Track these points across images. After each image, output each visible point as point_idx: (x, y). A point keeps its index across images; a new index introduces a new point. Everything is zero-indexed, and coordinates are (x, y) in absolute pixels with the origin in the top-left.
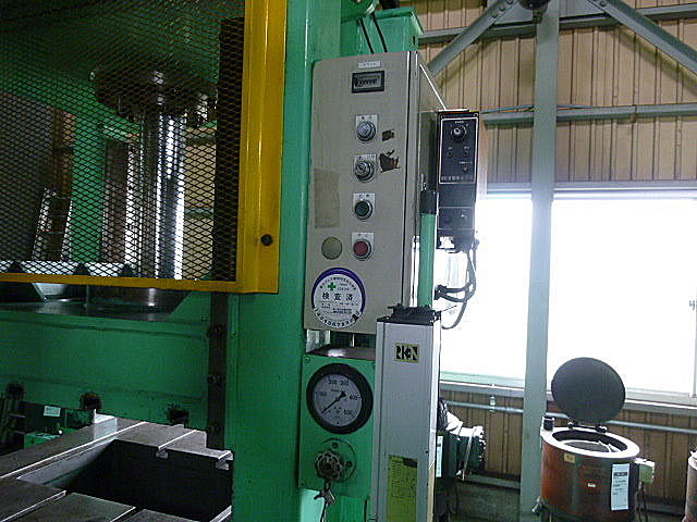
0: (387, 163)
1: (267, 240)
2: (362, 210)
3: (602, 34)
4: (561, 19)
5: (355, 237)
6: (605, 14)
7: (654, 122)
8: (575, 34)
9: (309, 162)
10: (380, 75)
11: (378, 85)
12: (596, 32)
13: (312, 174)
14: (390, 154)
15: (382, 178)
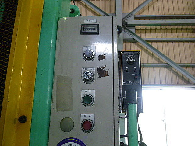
0: (102, 73)
1: (23, 119)
2: (87, 100)
3: (133, 44)
4: (123, 39)
5: (83, 117)
6: (134, 39)
7: (148, 68)
8: (126, 44)
9: (54, 71)
10: (97, 26)
11: (96, 31)
12: (131, 43)
13: (55, 78)
14: (103, 68)
15: (99, 81)
